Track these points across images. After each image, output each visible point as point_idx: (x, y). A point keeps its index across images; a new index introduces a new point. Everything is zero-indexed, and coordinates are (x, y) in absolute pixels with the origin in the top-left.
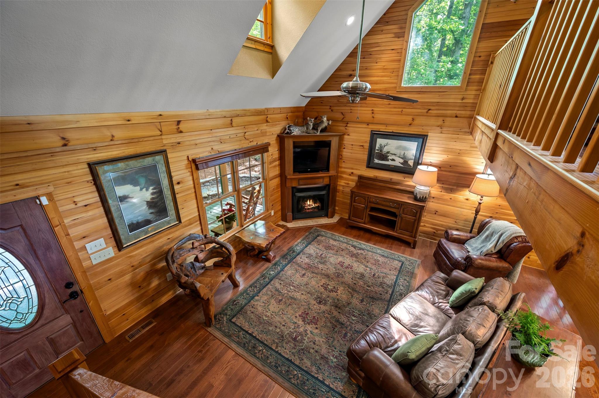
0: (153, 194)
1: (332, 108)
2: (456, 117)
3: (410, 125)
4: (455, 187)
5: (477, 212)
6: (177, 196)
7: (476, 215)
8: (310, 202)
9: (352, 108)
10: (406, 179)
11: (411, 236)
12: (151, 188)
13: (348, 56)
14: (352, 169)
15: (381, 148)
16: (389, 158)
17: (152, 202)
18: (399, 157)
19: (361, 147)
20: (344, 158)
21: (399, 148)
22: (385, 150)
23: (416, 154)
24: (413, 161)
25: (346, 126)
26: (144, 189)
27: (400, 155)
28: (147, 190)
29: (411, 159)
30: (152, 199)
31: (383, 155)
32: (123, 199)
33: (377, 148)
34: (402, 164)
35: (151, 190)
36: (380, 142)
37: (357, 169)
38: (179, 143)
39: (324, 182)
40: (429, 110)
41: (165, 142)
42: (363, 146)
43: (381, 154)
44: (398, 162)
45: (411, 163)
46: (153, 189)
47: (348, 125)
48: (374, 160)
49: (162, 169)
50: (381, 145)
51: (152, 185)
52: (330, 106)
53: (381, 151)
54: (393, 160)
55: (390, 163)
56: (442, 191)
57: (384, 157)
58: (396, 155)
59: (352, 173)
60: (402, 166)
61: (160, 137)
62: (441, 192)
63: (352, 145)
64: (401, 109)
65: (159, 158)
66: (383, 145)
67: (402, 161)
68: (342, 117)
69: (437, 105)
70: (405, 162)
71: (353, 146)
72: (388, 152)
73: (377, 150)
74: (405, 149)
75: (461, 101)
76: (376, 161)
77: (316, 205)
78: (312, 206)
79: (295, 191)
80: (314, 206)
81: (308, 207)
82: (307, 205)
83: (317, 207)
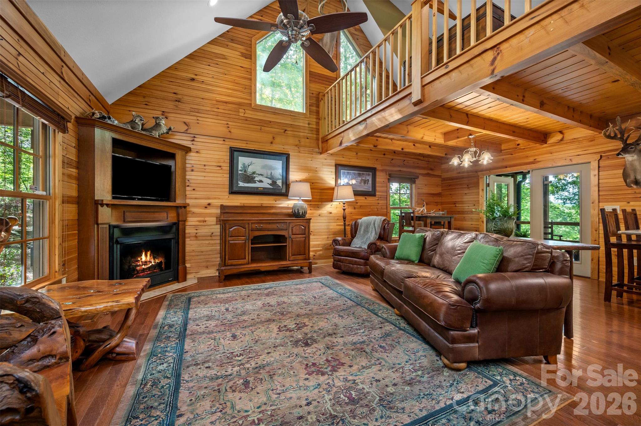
1: (166, 114)
2: (308, 138)
3: (272, 143)
4: (320, 203)
5: (344, 218)
7: (345, 221)
8: (146, 255)
9: (198, 118)
10: (277, 202)
11: (305, 259)
13: (186, 57)
14: (209, 199)
15: (245, 168)
16: (256, 179)
18: (267, 177)
19: (219, 168)
20: (193, 185)
21: (264, 167)
22: (250, 170)
23: (282, 173)
24: (281, 181)
25: (193, 140)
27: (267, 175)
29: (279, 179)
31: (248, 176)
33: (240, 168)
34: (270, 185)
36: (242, 161)
37: (215, 199)
39: (169, 219)
40: (286, 130)
42: (220, 166)
43: (245, 175)
44: (266, 184)
45: (279, 183)
47: (196, 139)
48: (238, 184)
50: (244, 164)
52: (163, 112)
53: (245, 171)
54: (261, 181)
55: (257, 185)
56: (312, 208)
57: (249, 179)
58: (263, 175)
59: (209, 204)
60: (271, 187)
62: (311, 210)
63: (205, 165)
64: (259, 127)
66: (246, 164)
67: (270, 181)
68: (186, 128)
69: (291, 127)
70: (274, 183)
71: (206, 167)
72: (254, 173)
73: (241, 171)
74: (271, 168)
75: (308, 126)
76: (241, 184)
77: (157, 261)
78: (151, 264)
79: (117, 233)
80: (153, 263)
81: (143, 267)
82: (141, 263)
83: (159, 264)
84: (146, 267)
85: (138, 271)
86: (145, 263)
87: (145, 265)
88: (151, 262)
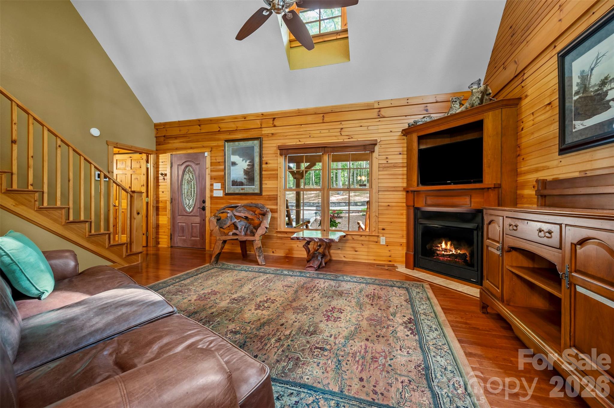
0: (248, 165)
6: (263, 173)
8: (447, 244)
12: (248, 161)
15: (585, 80)
16: (610, 96)
17: (247, 171)
19: (547, 109)
20: (523, 152)
22: (595, 79)
25: (523, 81)
26: (244, 161)
28: (246, 162)
30: (247, 168)
31: (593, 97)
32: (234, 164)
33: (575, 88)
35: (248, 163)
38: (273, 134)
41: (263, 132)
42: (549, 104)
43: (586, 98)
46: (249, 162)
47: (524, 77)
48: (572, 127)
49: (257, 150)
50: (582, 73)
51: (249, 159)
53: (585, 90)
57: (595, 102)
61: (261, 129)
65: (256, 142)
66: (588, 69)
71: (535, 116)
72: (604, 83)
73: (577, 93)
77: (459, 251)
78: (451, 253)
79: (419, 215)
80: (454, 252)
81: (443, 252)
82: (441, 249)
83: (463, 256)
84: (446, 253)
85: (438, 255)
86: (446, 250)
87: (445, 251)
88: (452, 251)
